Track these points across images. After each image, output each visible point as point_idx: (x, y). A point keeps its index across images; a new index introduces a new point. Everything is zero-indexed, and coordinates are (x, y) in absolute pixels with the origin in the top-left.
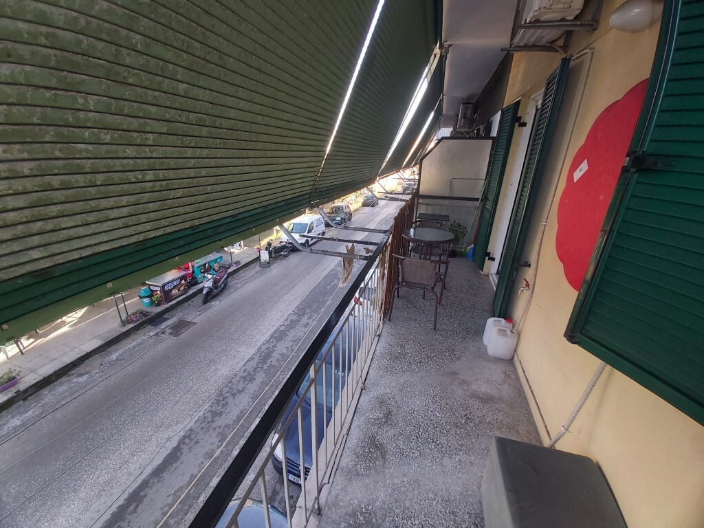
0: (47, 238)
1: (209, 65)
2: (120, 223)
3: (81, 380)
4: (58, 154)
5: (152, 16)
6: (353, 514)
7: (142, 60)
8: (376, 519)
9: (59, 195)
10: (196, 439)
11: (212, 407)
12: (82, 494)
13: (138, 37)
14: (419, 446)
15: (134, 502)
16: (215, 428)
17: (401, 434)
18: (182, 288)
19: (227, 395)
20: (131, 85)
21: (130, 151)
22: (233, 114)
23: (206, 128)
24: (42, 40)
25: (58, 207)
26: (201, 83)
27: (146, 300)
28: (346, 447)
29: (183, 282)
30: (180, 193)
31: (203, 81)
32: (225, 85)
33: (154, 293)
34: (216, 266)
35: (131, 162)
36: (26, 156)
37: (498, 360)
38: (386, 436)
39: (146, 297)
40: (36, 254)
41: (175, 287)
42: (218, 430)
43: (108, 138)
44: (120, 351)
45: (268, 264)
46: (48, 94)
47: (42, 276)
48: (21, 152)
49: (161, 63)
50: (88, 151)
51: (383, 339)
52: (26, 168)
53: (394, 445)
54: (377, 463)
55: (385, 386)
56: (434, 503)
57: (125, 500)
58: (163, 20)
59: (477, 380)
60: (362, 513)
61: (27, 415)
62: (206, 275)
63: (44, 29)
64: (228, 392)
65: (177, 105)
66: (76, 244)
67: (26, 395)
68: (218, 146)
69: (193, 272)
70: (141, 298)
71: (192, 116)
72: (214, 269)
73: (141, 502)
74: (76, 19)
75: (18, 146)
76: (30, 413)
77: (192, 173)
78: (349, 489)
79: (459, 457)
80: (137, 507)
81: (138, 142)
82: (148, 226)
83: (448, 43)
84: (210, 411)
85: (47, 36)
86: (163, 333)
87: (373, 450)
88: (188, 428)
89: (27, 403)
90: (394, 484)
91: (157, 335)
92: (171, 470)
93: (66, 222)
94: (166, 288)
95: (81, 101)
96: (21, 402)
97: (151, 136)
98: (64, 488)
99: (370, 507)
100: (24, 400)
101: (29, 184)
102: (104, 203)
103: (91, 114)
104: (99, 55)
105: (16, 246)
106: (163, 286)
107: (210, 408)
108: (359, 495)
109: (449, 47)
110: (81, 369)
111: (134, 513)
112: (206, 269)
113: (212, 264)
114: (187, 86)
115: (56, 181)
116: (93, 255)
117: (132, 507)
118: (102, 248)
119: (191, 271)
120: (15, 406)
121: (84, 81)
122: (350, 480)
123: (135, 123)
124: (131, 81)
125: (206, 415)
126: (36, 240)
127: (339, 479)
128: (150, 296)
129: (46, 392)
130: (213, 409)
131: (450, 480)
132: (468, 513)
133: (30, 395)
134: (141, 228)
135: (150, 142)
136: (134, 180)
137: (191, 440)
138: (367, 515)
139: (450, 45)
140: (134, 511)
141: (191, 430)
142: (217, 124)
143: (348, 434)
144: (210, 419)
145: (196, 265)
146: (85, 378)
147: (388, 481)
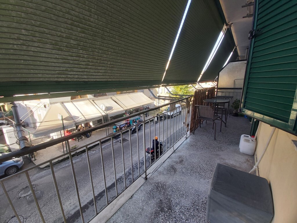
0: (88, 73)
1: (124, 35)
2: (102, 74)
3: (93, 152)
4: (91, 54)
5: (111, 25)
6: (158, 183)
7: (109, 34)
8: (166, 187)
9: (91, 64)
10: (122, 181)
11: (129, 170)
12: (86, 189)
13: (108, 29)
14: (191, 173)
15: (100, 196)
16: (129, 179)
17: (185, 168)
18: (126, 127)
19: (135, 168)
20: (106, 40)
21: (105, 56)
22: (131, 48)
23: (123, 52)
24: (90, 30)
25: (90, 67)
26: (122, 40)
27: (115, 130)
28: (162, 166)
29: (126, 125)
30: (116, 69)
31: (122, 39)
32: (128, 40)
33: (117, 128)
34: (138, 121)
35: (105, 58)
36: (86, 53)
37: (244, 154)
38: (178, 167)
39: (114, 129)
40: (85, 77)
41: (123, 127)
42: (130, 180)
43: (101, 52)
44: (105, 145)
45: (157, 122)
46: (91, 41)
47: (86, 83)
48: (85, 52)
49: (112, 35)
50: (97, 55)
51: (188, 139)
52: (86, 56)
53: (181, 170)
54: (172, 173)
55: (184, 153)
56: (191, 190)
57: (98, 195)
58: (113, 25)
59: (230, 159)
60: (161, 184)
61: (77, 160)
62: (134, 123)
63: (90, 27)
64: (135, 167)
65: (116, 45)
66: (93, 77)
67: (78, 154)
68: (126, 57)
69: (130, 122)
70: (113, 129)
71: (120, 48)
72: (137, 122)
73: (102, 197)
74: (96, 26)
75: (85, 51)
76: (78, 160)
77: (120, 64)
78: (159, 177)
79: (208, 180)
80: (101, 198)
81: (107, 54)
82: (108, 77)
83: (230, 23)
84: (128, 172)
85: (91, 29)
86: (118, 142)
87: (172, 169)
88: (120, 176)
89: (78, 156)
90: (176, 180)
91: (116, 142)
92: (113, 189)
93: (91, 71)
94: (121, 127)
95: (96, 43)
96: (76, 156)
97: (110, 52)
98: (81, 186)
99: (165, 183)
100: (77, 156)
101: (86, 60)
102: (99, 68)
103: (98, 46)
104: (100, 33)
105: (82, 73)
106: (120, 126)
107: (128, 171)
108: (162, 179)
109: (231, 24)
110: (94, 149)
111: (99, 200)
112: (134, 121)
113: (136, 120)
114: (118, 40)
115: (90, 60)
116: (96, 81)
117: (99, 198)
118: (98, 80)
119: (129, 122)
120: (74, 157)
121: (97, 39)
122: (160, 174)
123: (106, 49)
124: (106, 39)
125: (127, 173)
126: (85, 73)
127: (156, 173)
128: (116, 129)
129: (83, 154)
130: (130, 171)
131: (201, 186)
132: (205, 197)
133: (79, 155)
134: (106, 77)
135: (109, 54)
136: (106, 63)
137: (121, 180)
138: (163, 185)
139: (232, 23)
140: (100, 200)
141: (121, 177)
142: (126, 51)
143: (163, 163)
144: (128, 175)
145: (131, 120)
146: (94, 152)
147: (174, 179)
